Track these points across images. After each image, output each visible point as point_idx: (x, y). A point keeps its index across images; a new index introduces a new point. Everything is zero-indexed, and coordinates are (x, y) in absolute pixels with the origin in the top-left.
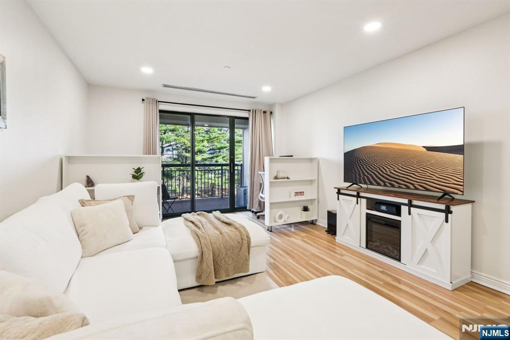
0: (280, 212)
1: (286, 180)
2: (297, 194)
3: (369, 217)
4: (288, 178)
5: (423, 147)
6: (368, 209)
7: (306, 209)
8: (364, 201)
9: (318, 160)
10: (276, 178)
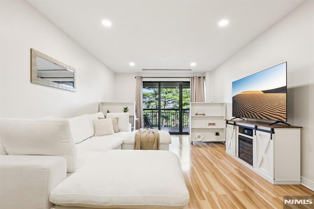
0: (199, 134)
1: (203, 116)
2: (210, 124)
3: (240, 138)
4: (204, 115)
5: (262, 91)
6: (240, 132)
7: (217, 134)
8: (237, 127)
9: (226, 104)
10: (197, 114)
